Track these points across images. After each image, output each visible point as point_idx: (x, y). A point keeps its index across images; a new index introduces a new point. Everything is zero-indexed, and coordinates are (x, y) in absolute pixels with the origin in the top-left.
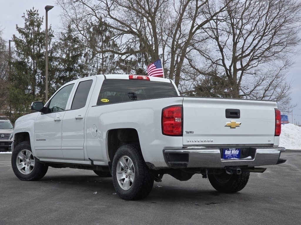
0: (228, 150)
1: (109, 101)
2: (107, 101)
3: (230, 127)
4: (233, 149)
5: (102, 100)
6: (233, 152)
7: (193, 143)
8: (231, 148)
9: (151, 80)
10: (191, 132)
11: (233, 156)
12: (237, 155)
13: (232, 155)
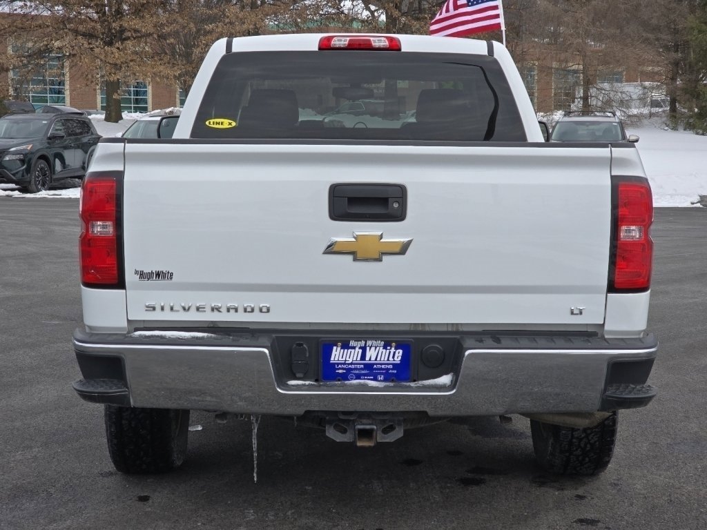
0: (346, 346)
1: (234, 124)
2: (230, 124)
3: (350, 257)
4: (369, 343)
5: (212, 123)
6: (371, 354)
7: (173, 313)
8: (357, 340)
9: (403, 50)
10: (158, 274)
11: (370, 370)
12: (394, 365)
13: (369, 367)
